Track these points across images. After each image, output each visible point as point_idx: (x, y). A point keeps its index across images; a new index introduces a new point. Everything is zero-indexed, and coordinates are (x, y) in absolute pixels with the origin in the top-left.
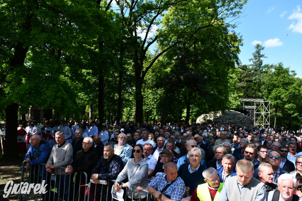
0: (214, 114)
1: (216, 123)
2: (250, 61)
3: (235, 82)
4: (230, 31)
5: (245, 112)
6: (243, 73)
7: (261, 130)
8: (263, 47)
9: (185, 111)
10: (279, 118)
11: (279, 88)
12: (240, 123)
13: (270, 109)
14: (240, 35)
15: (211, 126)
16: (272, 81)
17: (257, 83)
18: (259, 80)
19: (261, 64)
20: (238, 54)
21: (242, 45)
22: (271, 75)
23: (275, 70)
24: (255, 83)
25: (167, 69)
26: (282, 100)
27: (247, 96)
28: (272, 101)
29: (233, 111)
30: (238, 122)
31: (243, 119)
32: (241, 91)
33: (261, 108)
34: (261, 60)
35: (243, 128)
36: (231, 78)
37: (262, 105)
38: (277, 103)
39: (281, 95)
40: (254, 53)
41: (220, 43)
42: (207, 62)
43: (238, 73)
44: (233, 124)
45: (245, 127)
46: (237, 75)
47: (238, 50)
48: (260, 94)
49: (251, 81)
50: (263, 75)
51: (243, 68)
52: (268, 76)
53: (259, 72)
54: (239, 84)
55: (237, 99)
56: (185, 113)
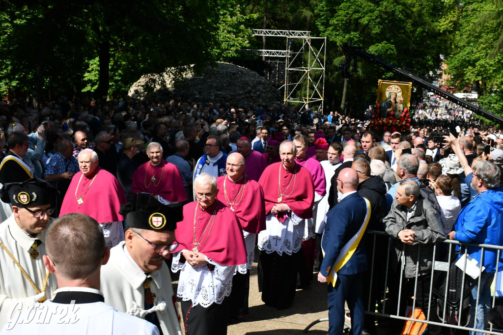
9: (94, 63)
26: (362, 30)
28: (338, 35)
29: (230, 64)
30: (242, 94)
31: (254, 87)
37: (307, 46)
38: (350, 39)
39: (361, 18)
48: (308, 13)
55: (240, 31)
56: (93, 70)
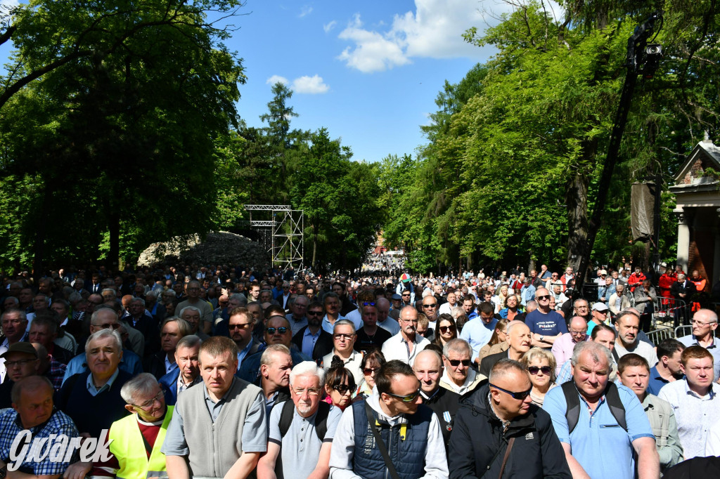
0: (179, 242)
1: (188, 262)
2: (263, 120)
3: (231, 166)
4: (215, 44)
5: (253, 233)
6: (248, 147)
7: (287, 272)
8: (290, 90)
9: (107, 236)
10: (321, 245)
11: (321, 182)
12: (243, 259)
13: (305, 227)
14: (238, 57)
15: (174, 270)
16: (307, 166)
17: (279, 171)
18: (283, 163)
19: (287, 129)
20: (234, 102)
21: (243, 82)
22: (306, 154)
23: (314, 143)
24: (275, 171)
25: (48, 123)
26: (326, 206)
27: (258, 198)
28: (308, 210)
29: (227, 232)
30: (239, 257)
31: (248, 250)
32: (245, 188)
33: (287, 225)
34: (286, 120)
35: (250, 270)
36: (222, 156)
37: (288, 217)
38: (318, 213)
39: (325, 197)
40: (272, 102)
41: (192, 71)
42: (161, 113)
43: (236, 145)
44: (228, 262)
45: (252, 268)
46: (234, 150)
47: (235, 93)
48: (284, 194)
49: (265, 165)
50: (290, 153)
51: (248, 134)
52: (300, 157)
53: (281, 147)
54: (240, 172)
55: (234, 206)
56: (107, 241)
